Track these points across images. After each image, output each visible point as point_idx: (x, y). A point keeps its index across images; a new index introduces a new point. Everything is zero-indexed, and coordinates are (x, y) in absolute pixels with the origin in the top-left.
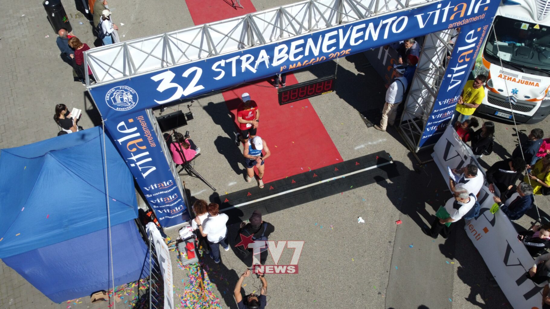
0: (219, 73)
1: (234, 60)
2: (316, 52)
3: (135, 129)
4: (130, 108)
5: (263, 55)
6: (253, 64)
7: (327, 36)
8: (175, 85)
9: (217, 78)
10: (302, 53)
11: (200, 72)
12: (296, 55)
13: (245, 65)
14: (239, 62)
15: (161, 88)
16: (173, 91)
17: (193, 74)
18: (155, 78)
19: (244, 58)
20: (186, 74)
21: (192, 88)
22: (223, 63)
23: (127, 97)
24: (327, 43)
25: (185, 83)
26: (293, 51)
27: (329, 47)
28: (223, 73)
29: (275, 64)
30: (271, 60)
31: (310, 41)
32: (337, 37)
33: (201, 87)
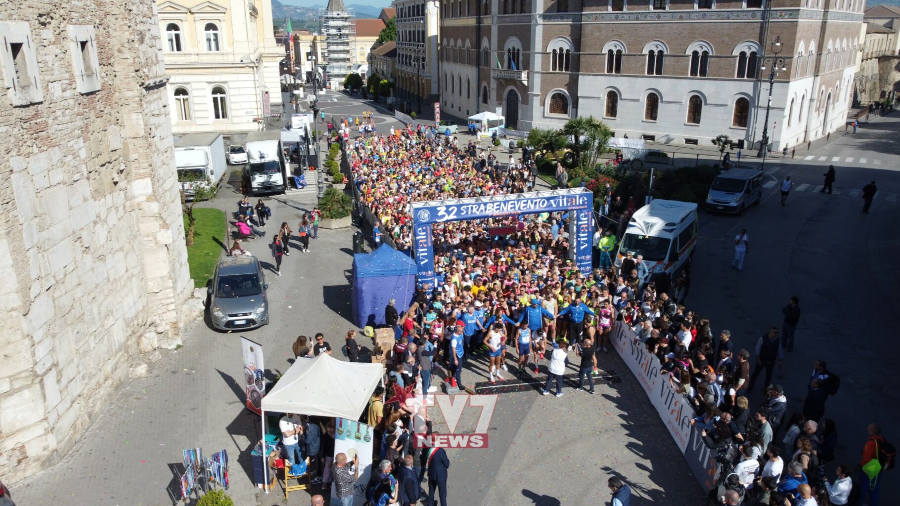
0: (463, 212)
1: (470, 206)
2: (505, 209)
3: (424, 233)
4: (426, 220)
5: (482, 207)
6: (478, 210)
7: (510, 203)
8: (445, 213)
9: (463, 214)
10: (499, 209)
11: (456, 209)
12: (497, 210)
13: (475, 210)
14: (472, 208)
15: (440, 214)
16: (443, 216)
17: (453, 210)
18: (438, 209)
19: (474, 206)
20: (450, 209)
21: (452, 217)
22: (465, 207)
23: (426, 215)
24: (510, 206)
25: (449, 213)
26: (495, 207)
27: (511, 208)
28: (465, 212)
29: (488, 213)
30: (486, 209)
31: (502, 204)
32: (514, 204)
33: (455, 217)
